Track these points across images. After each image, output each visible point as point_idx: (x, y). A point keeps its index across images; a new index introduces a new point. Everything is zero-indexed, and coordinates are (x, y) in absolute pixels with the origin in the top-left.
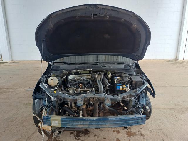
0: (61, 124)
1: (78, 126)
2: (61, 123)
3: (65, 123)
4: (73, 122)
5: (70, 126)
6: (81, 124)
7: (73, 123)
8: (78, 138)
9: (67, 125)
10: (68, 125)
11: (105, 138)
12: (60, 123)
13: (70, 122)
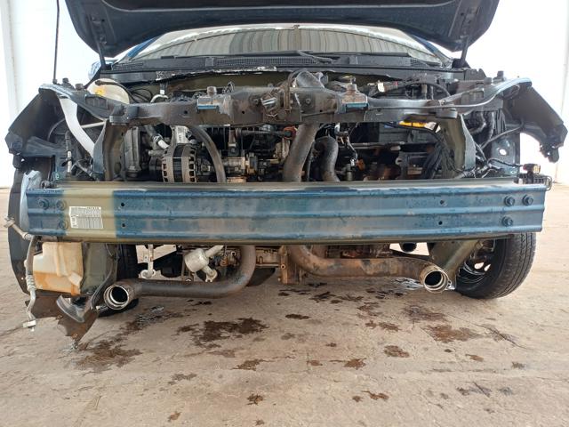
0: (112, 222)
1: (199, 228)
2: (117, 217)
3: (137, 212)
4: (175, 208)
5: (160, 228)
6: (217, 214)
7: (173, 213)
8: (208, 343)
9: (144, 226)
10: (149, 221)
11: (333, 345)
12: (110, 213)
13: (160, 208)
